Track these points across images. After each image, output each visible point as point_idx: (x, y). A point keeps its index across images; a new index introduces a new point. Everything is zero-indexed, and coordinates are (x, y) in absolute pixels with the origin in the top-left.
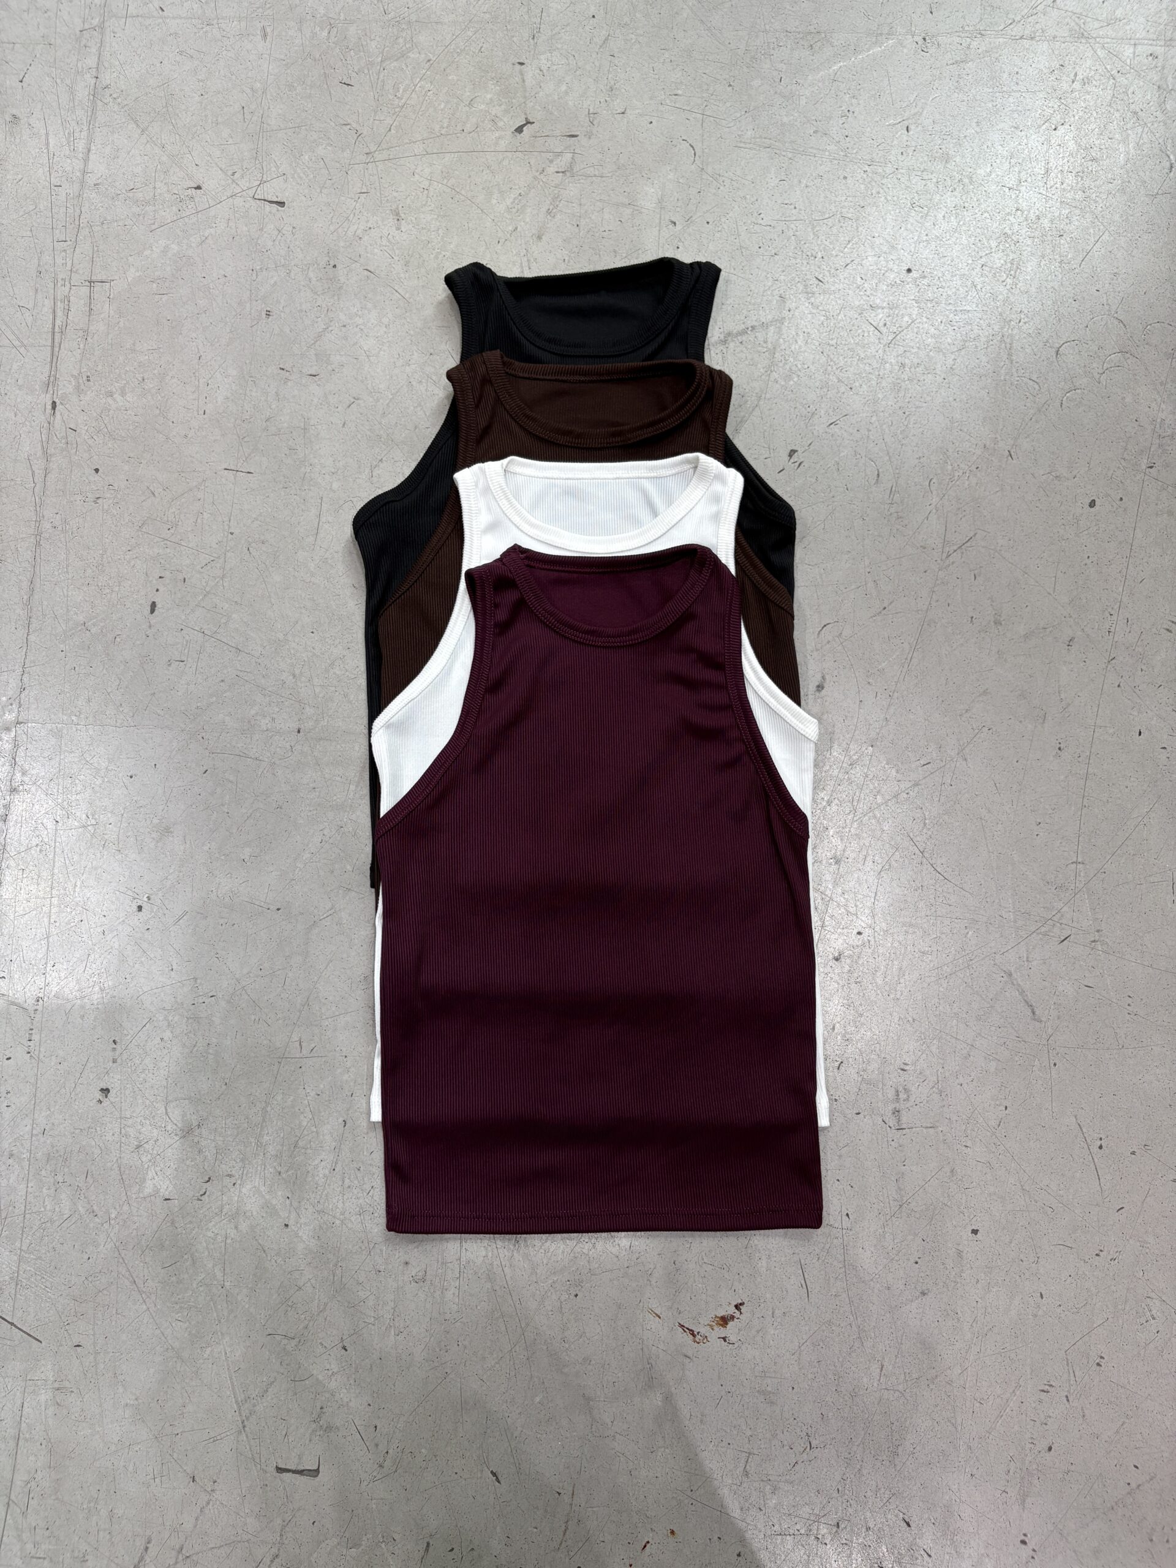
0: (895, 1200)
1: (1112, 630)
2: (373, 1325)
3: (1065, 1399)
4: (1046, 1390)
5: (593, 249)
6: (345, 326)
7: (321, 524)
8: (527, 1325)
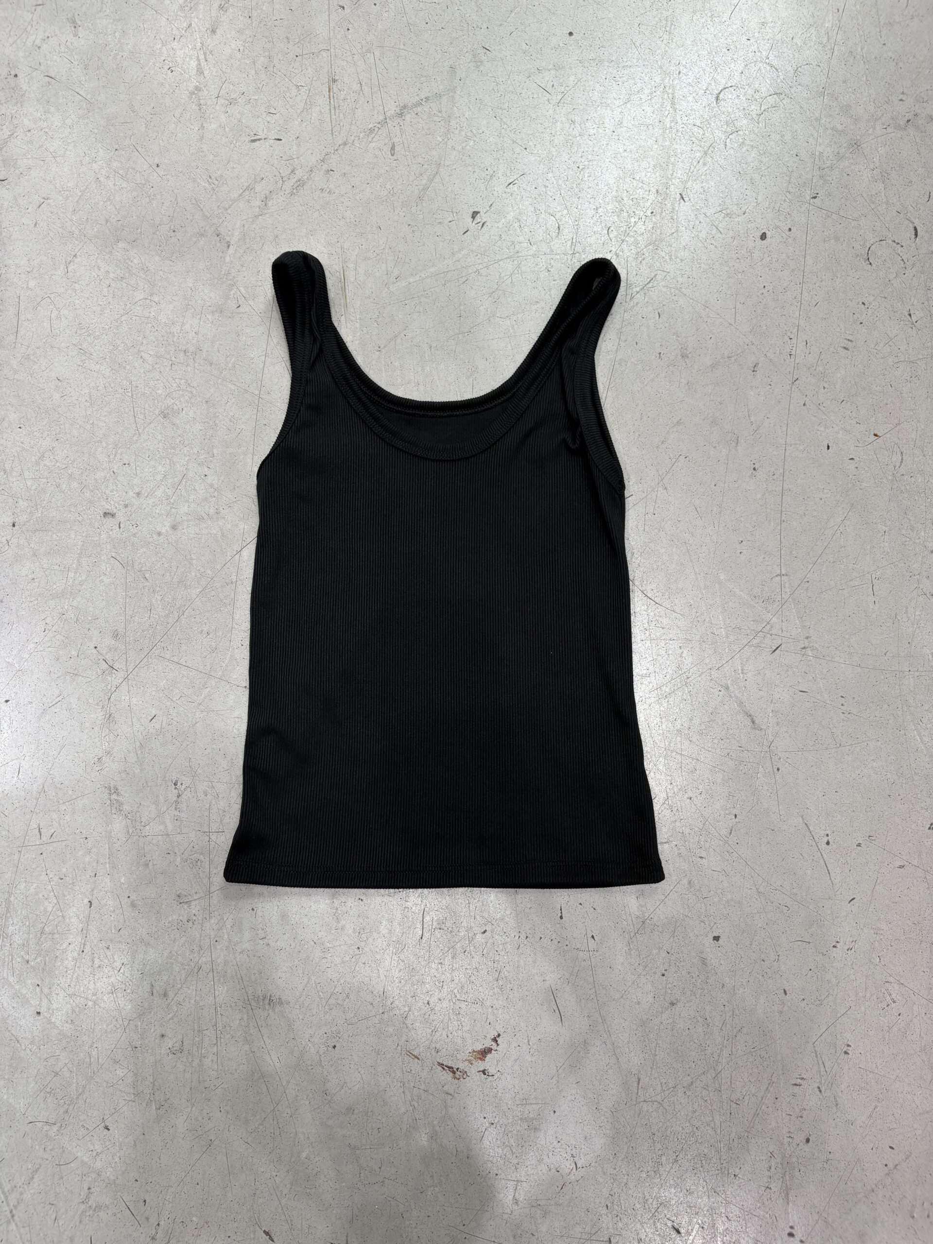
0: (638, 917)
1: (793, 352)
2: (134, 1101)
3: (817, 1090)
4: (797, 1083)
5: (266, 37)
6: (29, 131)
7: (20, 322)
8: (288, 1082)
